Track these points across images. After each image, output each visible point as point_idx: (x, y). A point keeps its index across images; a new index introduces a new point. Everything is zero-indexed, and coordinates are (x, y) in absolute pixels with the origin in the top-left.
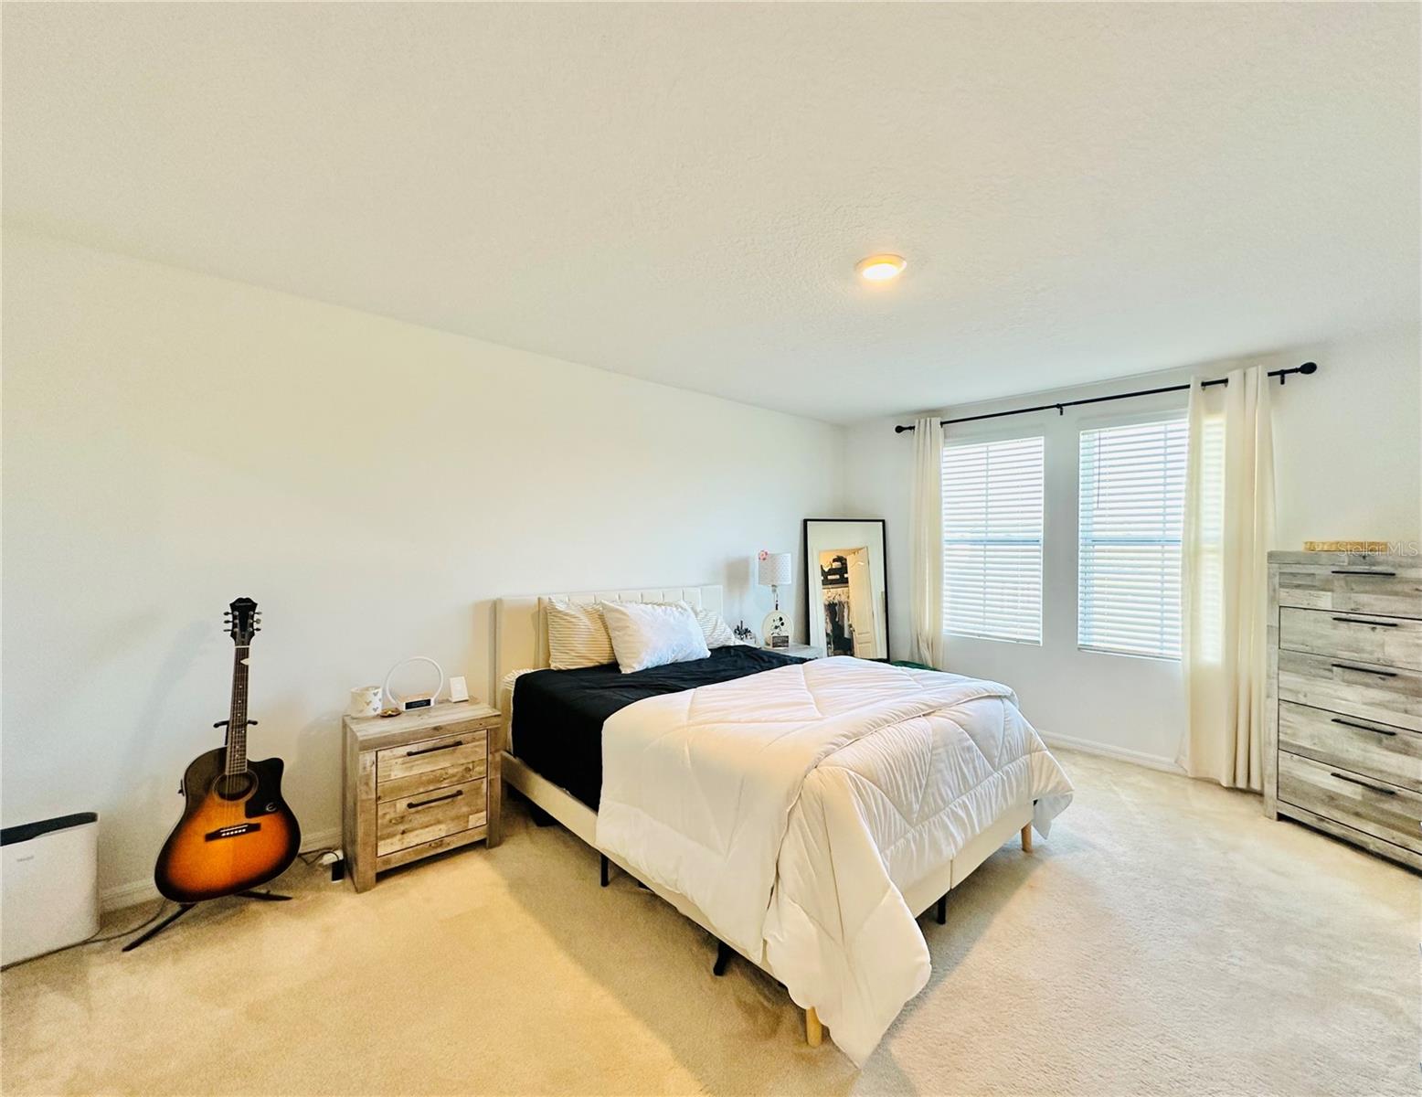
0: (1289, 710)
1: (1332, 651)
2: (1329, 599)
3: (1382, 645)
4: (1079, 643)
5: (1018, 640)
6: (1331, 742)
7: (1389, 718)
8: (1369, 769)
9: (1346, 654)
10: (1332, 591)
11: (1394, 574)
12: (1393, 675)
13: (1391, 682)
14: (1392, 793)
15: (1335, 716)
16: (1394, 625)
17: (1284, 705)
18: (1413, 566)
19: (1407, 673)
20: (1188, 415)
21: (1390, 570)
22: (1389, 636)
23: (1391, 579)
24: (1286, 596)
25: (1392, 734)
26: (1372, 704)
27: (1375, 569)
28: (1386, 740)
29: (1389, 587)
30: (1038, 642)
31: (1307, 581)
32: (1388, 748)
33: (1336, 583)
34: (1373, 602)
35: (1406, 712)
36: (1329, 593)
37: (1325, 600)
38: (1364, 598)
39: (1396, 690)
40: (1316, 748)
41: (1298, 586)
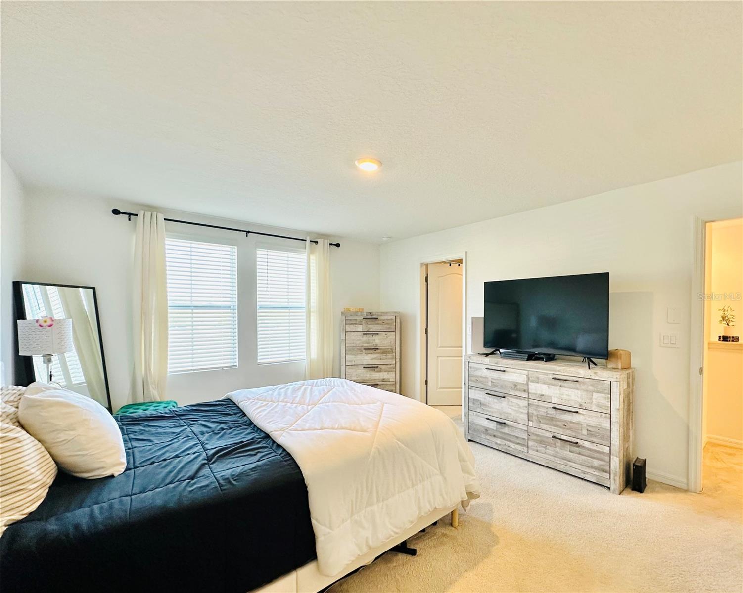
0: (349, 369)
1: (362, 345)
2: (361, 328)
3: (375, 340)
4: (258, 361)
5: (222, 367)
6: (362, 375)
7: (377, 362)
8: (371, 380)
9: (366, 345)
10: (362, 324)
11: (377, 318)
12: (378, 349)
13: (378, 351)
14: (377, 385)
15: (363, 366)
16: (378, 334)
17: (347, 367)
18: (382, 316)
19: (381, 348)
20: (306, 253)
21: (377, 317)
22: (376, 337)
23: (377, 320)
24: (348, 328)
25: (377, 367)
26: (373, 359)
27: (373, 317)
28: (376, 369)
29: (377, 322)
30: (236, 366)
31: (354, 322)
32: (377, 372)
33: (363, 322)
34: (374, 327)
35: (381, 359)
36: (361, 326)
37: (360, 328)
38: (371, 326)
39: (378, 353)
40: (358, 379)
41: (352, 324)
